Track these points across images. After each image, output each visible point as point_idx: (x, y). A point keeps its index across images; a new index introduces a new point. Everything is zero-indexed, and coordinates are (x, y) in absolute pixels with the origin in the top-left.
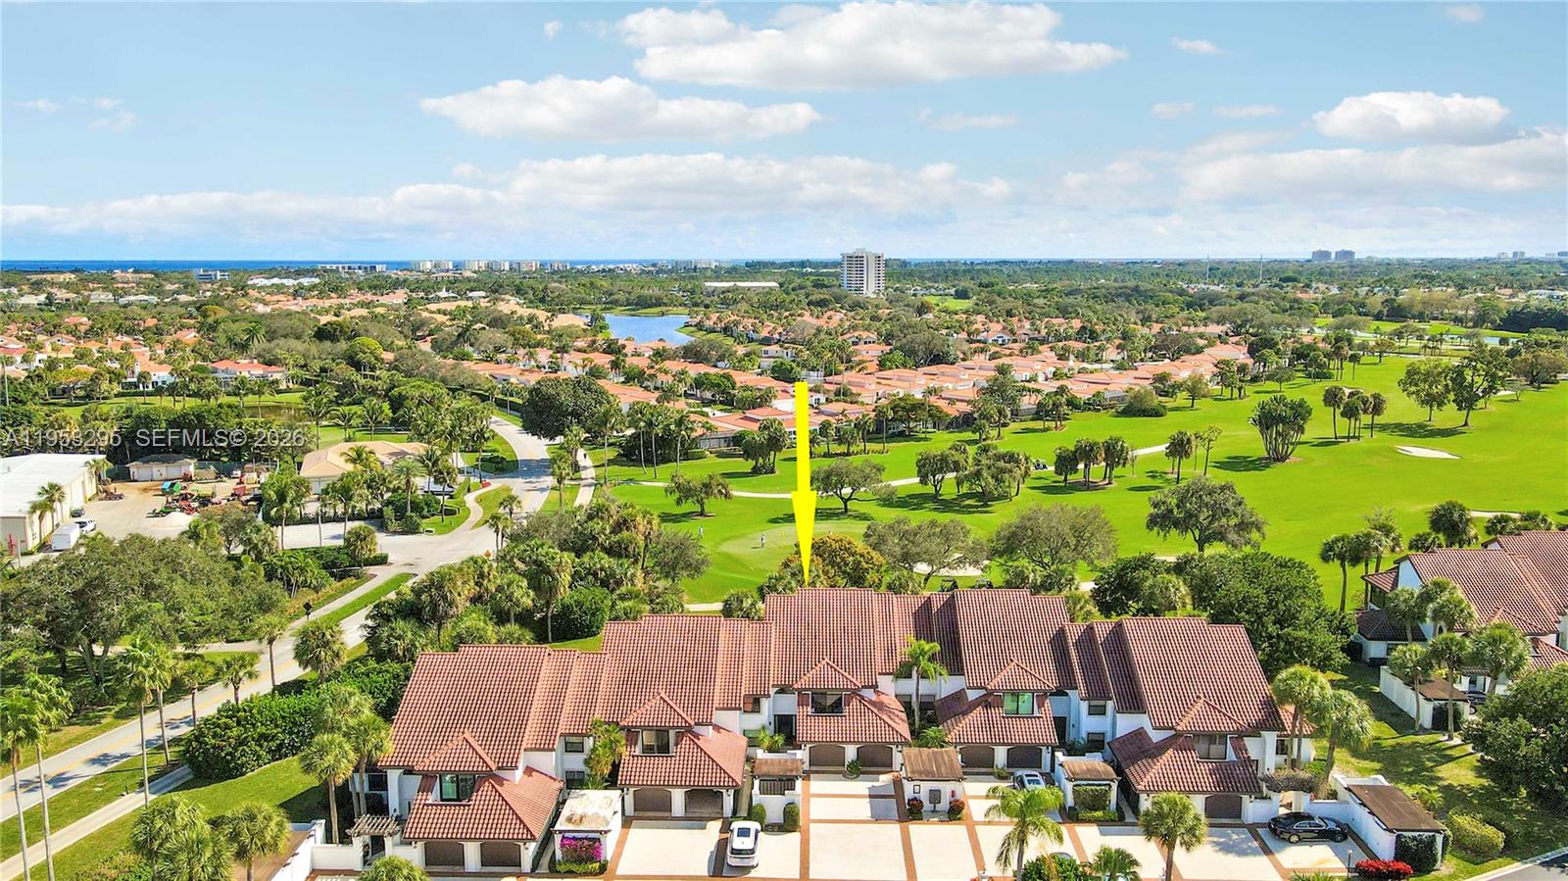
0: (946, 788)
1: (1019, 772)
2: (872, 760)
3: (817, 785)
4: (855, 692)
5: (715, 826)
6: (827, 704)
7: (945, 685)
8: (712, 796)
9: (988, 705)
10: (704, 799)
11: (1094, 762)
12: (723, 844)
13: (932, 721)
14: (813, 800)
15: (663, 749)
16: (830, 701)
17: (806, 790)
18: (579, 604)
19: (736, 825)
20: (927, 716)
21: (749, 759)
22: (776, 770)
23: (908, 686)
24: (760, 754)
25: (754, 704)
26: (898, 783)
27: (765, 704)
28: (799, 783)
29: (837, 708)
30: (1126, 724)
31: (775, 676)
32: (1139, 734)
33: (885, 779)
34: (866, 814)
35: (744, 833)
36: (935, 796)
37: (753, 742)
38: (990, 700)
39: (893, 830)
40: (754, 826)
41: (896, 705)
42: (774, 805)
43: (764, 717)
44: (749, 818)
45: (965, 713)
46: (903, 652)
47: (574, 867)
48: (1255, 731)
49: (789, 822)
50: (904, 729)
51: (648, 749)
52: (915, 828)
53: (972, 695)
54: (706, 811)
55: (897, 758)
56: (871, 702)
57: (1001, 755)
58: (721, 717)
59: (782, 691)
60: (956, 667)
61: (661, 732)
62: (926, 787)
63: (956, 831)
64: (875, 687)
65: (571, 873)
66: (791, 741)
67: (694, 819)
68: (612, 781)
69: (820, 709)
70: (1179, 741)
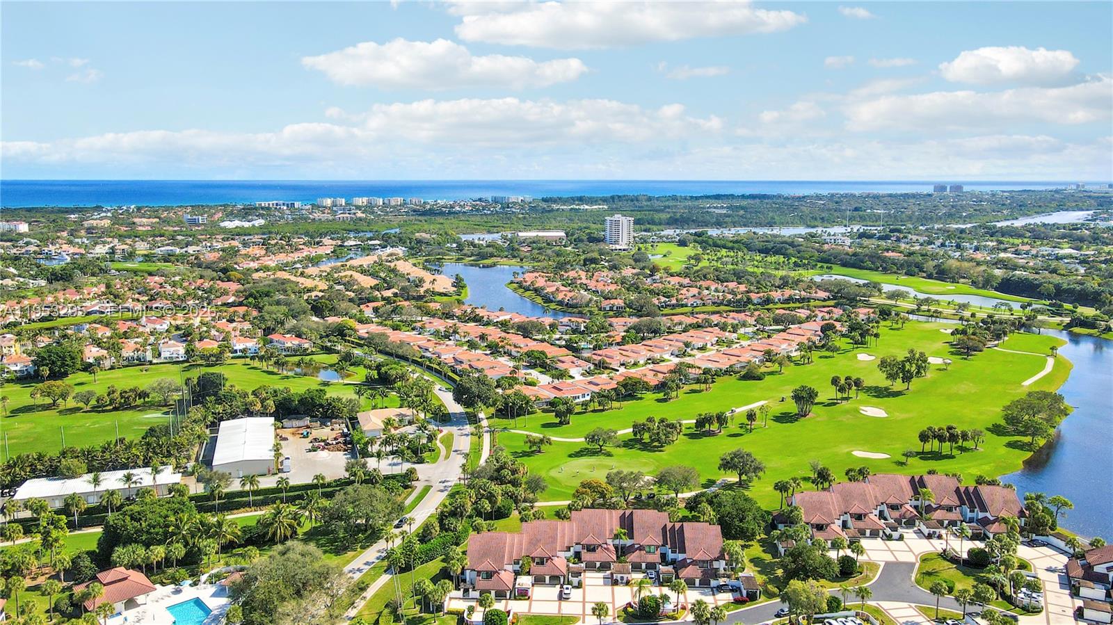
0: (625, 576)
1: (648, 571)
2: (604, 566)
3: (588, 574)
4: (600, 545)
5: (558, 586)
6: (591, 549)
7: (628, 542)
8: (557, 578)
9: (640, 550)
10: (555, 579)
11: (670, 568)
12: (561, 592)
13: (624, 554)
14: (586, 579)
15: (542, 563)
16: (592, 547)
17: (584, 575)
18: (504, 506)
19: (565, 586)
20: (622, 552)
21: (567, 566)
22: (576, 570)
23: (617, 542)
24: (571, 565)
25: (568, 549)
26: (612, 574)
27: (572, 548)
28: (582, 574)
29: (594, 550)
30: (680, 557)
31: (575, 540)
32: (685, 559)
33: (608, 572)
34: (602, 584)
35: (567, 589)
36: (622, 578)
37: (568, 560)
38: (641, 548)
39: (609, 588)
40: (570, 587)
41: (612, 548)
42: (575, 581)
43: (571, 553)
44: (568, 584)
45: (633, 552)
46: (615, 532)
47: (521, 598)
48: (717, 559)
49: (579, 586)
50: (614, 557)
51: (537, 563)
52: (616, 588)
53: (636, 546)
54: (556, 582)
55: (612, 567)
56: (605, 548)
57: (644, 566)
58: (559, 554)
59: (577, 544)
60: (632, 538)
61: (542, 559)
62: (619, 576)
63: (627, 589)
64: (606, 544)
65: (520, 599)
66: (580, 560)
67: (552, 584)
68: (528, 573)
69: (588, 550)
70: (694, 563)
